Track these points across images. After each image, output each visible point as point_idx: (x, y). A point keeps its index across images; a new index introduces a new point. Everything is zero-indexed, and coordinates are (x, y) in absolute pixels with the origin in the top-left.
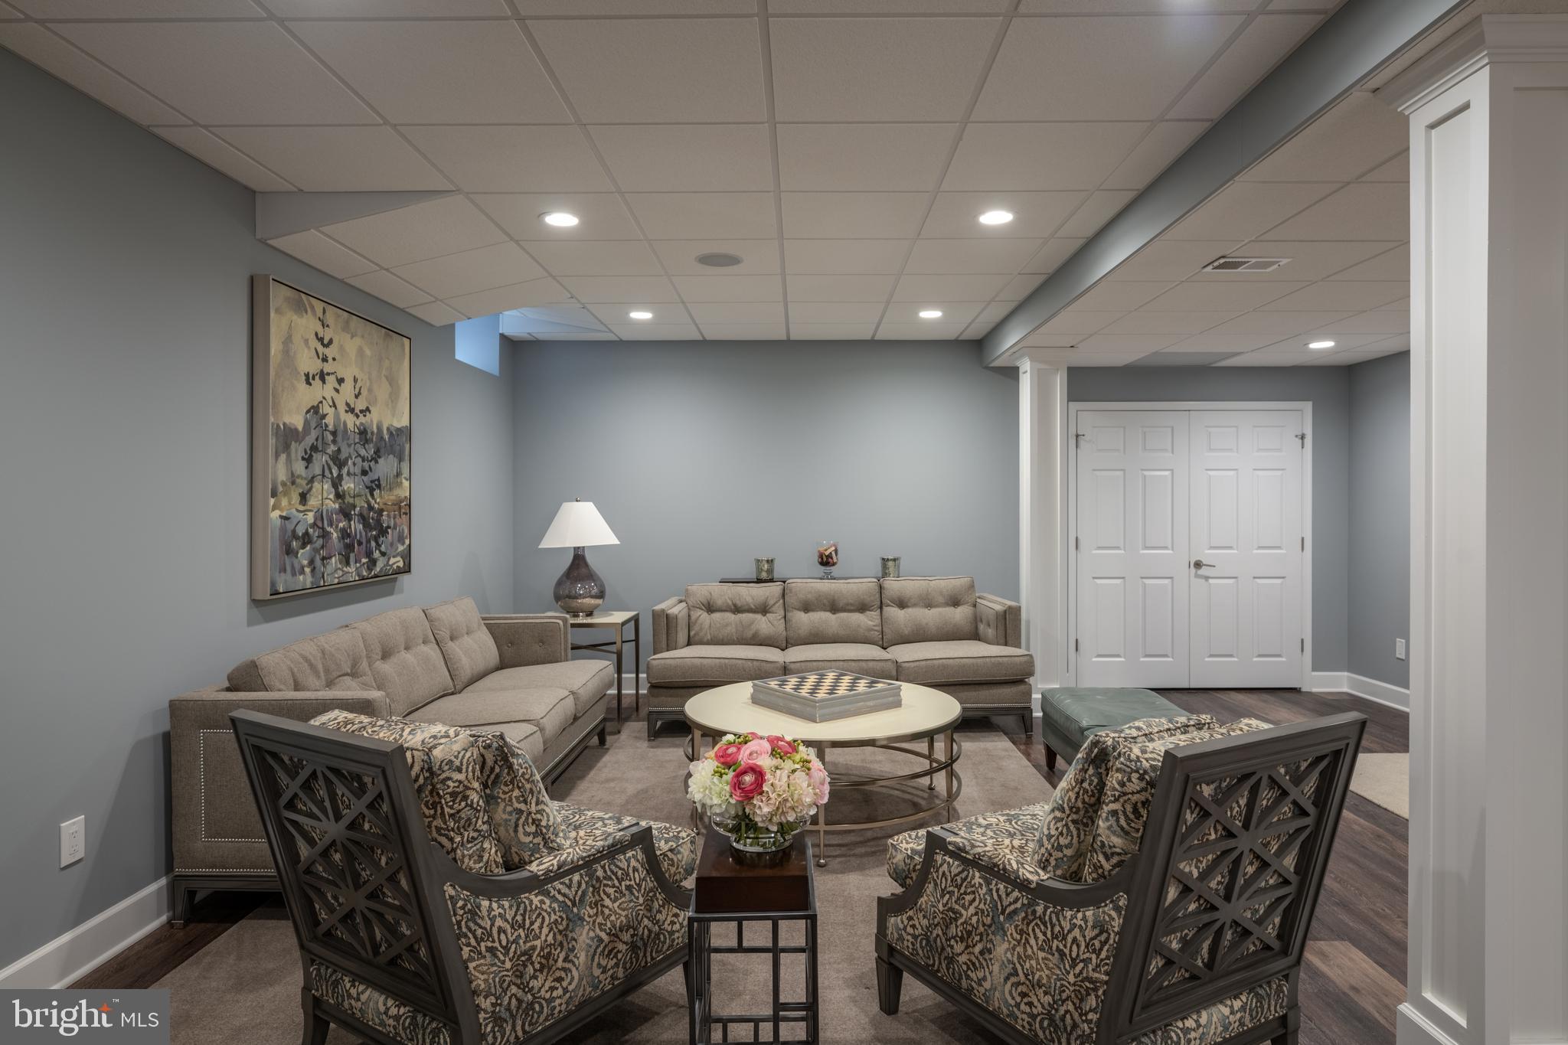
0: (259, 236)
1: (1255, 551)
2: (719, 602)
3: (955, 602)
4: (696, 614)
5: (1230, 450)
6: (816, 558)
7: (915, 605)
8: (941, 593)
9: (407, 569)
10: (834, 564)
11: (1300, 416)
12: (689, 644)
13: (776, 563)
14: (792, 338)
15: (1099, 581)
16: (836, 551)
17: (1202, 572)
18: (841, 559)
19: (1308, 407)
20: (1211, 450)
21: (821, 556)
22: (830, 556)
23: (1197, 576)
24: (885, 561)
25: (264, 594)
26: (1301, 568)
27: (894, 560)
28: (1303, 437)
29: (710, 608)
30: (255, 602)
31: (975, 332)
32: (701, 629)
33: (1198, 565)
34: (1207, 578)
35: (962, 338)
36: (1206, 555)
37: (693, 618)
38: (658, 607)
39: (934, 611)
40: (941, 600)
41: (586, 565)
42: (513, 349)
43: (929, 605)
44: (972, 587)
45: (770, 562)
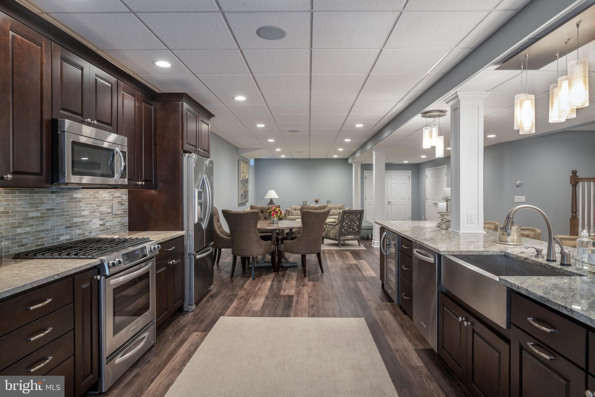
0: (239, 154)
1: (401, 200)
2: (297, 209)
3: (340, 209)
4: (293, 211)
5: (396, 180)
6: (315, 201)
7: (333, 209)
8: (338, 207)
9: (248, 201)
10: (318, 202)
11: (409, 173)
12: (292, 216)
13: (307, 202)
14: (310, 158)
15: (370, 206)
16: (319, 200)
17: (390, 204)
18: (320, 201)
19: (410, 171)
20: (392, 180)
21: (316, 200)
22: (317, 200)
23: (389, 205)
24: (328, 201)
25: (240, 203)
26: (409, 203)
27: (330, 201)
28: (409, 177)
29: (295, 210)
30: (239, 204)
31: (346, 157)
32: (294, 213)
33: (389, 202)
34: (391, 205)
35: (344, 158)
36: (391, 201)
37: (292, 211)
38: (287, 209)
39: (337, 210)
40: (338, 208)
41: (273, 201)
42: (256, 160)
43: (336, 209)
44: (344, 206)
45: (306, 202)
